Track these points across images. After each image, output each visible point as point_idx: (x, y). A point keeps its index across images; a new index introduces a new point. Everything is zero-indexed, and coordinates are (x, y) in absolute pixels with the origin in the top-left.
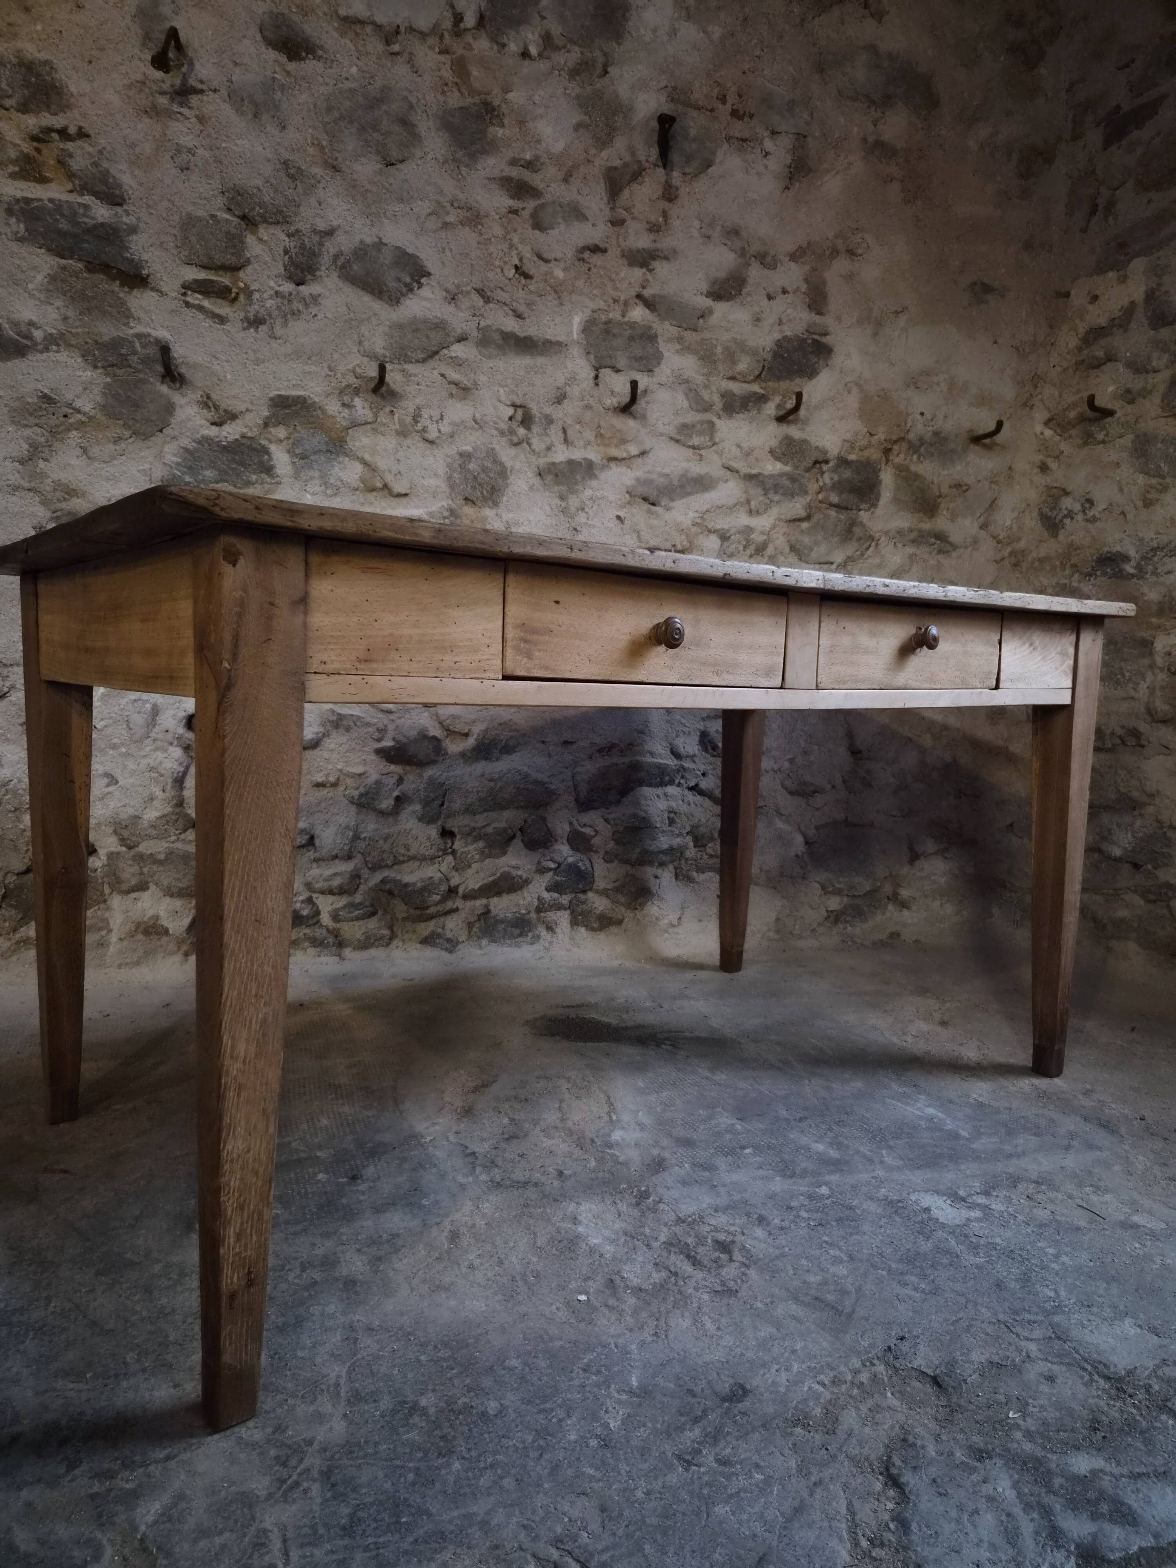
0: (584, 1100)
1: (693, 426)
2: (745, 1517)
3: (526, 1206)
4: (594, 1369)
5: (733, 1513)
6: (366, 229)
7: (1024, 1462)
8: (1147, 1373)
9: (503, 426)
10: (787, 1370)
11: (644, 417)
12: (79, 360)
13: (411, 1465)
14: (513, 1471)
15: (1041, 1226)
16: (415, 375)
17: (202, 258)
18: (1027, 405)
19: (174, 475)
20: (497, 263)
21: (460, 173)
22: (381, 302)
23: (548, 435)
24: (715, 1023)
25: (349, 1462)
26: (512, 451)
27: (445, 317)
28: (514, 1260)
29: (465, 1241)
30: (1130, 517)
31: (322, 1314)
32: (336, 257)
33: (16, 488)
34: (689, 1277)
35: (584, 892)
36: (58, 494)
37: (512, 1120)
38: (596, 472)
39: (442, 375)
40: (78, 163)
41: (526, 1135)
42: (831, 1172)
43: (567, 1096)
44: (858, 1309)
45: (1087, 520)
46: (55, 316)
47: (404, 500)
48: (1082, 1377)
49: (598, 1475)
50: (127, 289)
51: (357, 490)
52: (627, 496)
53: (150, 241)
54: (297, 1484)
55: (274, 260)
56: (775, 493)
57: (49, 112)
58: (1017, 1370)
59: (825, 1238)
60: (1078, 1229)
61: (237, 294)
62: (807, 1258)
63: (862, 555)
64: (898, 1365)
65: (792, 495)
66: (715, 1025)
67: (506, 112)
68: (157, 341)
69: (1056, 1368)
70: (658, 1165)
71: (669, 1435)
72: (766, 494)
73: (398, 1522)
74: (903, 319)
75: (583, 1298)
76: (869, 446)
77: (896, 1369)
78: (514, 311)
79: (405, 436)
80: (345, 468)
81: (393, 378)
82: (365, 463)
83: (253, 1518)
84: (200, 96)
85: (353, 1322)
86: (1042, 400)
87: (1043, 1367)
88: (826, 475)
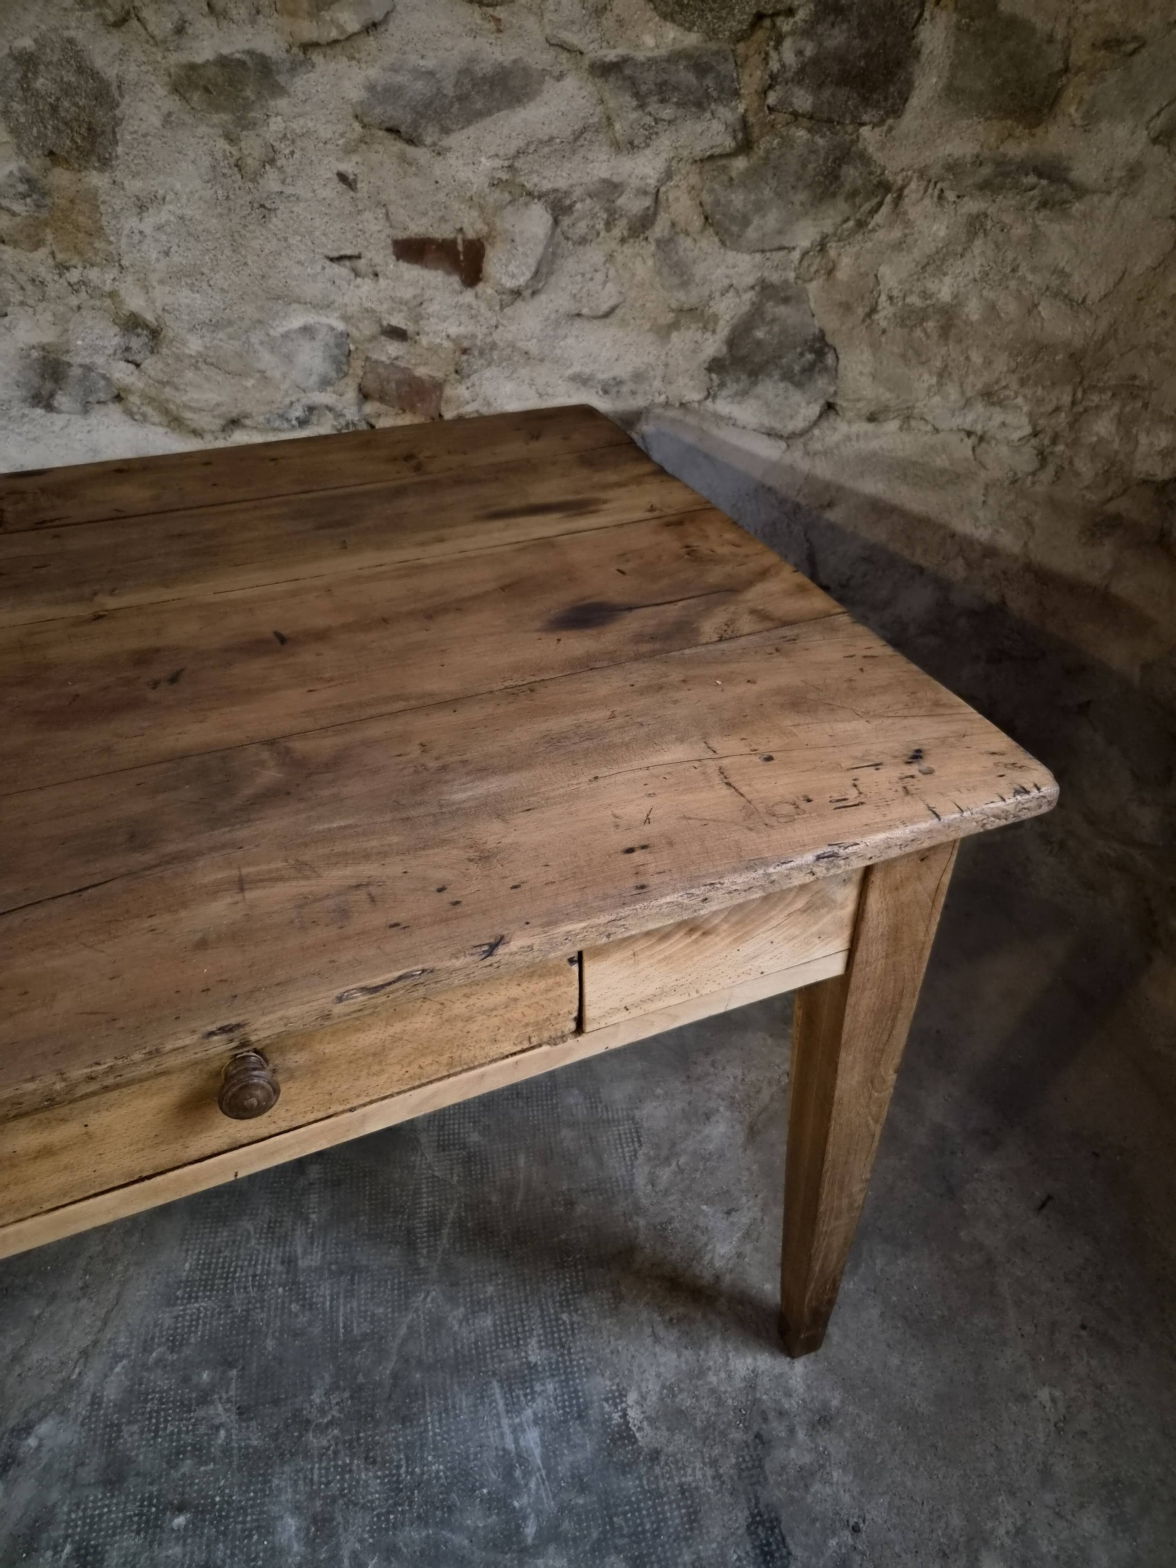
26: (114, 42)
38: (281, 79)
52: (356, 126)
56: (664, 101)
63: (861, 224)
65: (700, 105)
72: (642, 106)
88: (787, 44)
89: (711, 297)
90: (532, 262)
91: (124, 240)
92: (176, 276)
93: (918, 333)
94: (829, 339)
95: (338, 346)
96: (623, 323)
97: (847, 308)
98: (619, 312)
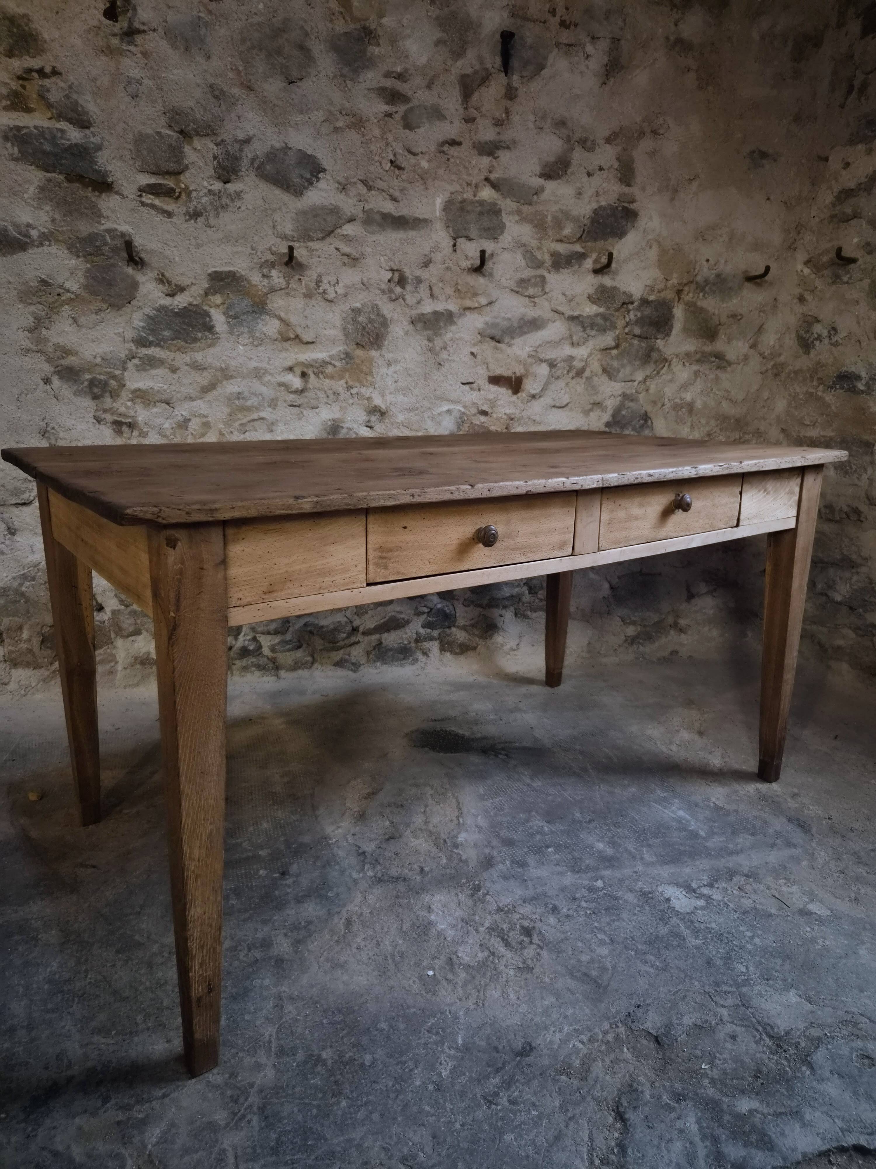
0: (442, 805)
1: (529, 280)
2: (523, 1143)
3: (397, 897)
4: (434, 1031)
5: (516, 1140)
6: (275, 137)
7: (707, 1104)
8: (799, 1033)
9: (383, 286)
10: (560, 1031)
11: (491, 275)
12: (66, 252)
13: (315, 1103)
14: (379, 1108)
15: (745, 913)
16: (317, 250)
17: (152, 167)
18: (792, 248)
19: (141, 336)
20: (377, 158)
21: (346, 86)
22: (289, 195)
23: (418, 293)
24: (538, 733)
25: (277, 1101)
26: (391, 306)
27: (338, 203)
28: (387, 943)
29: (356, 927)
30: (864, 344)
31: (261, 987)
32: (253, 160)
33: (28, 351)
34: (502, 956)
35: (449, 627)
36: (58, 354)
37: (392, 823)
38: (455, 320)
39: (337, 249)
40: (54, 96)
41: (400, 836)
42: (606, 868)
43: (430, 802)
44: (612, 983)
45: (832, 344)
46: (46, 218)
47: (312, 346)
48: (755, 1037)
49: (432, 1111)
50: (97, 193)
51: (276, 340)
52: (479, 336)
53: (112, 155)
54: (244, 1116)
55: (206, 165)
56: (592, 329)
57: (29, 55)
58: (712, 1030)
59: (596, 924)
60: (770, 915)
61: (180, 193)
62: (582, 941)
63: (658, 373)
64: (633, 1027)
65: (605, 331)
66: (537, 736)
67: (381, 34)
68: (123, 235)
69: (739, 1029)
70: (488, 863)
71: (479, 1081)
72: (584, 331)
73: (306, 1144)
74: (695, 185)
75: (431, 973)
76: (665, 288)
77: (632, 1030)
78: (391, 196)
79: (311, 298)
80: (266, 324)
81: (300, 253)
82: (281, 320)
83: (217, 1141)
84: (143, 35)
85: (280, 993)
86: (803, 244)
87: (730, 1028)
88: (631, 313)
89: (605, 399)
90: (542, 383)
91: (379, 377)
92: (398, 390)
93: (680, 413)
94: (649, 414)
95: (460, 418)
96: (571, 409)
97: (654, 403)
98: (570, 405)
